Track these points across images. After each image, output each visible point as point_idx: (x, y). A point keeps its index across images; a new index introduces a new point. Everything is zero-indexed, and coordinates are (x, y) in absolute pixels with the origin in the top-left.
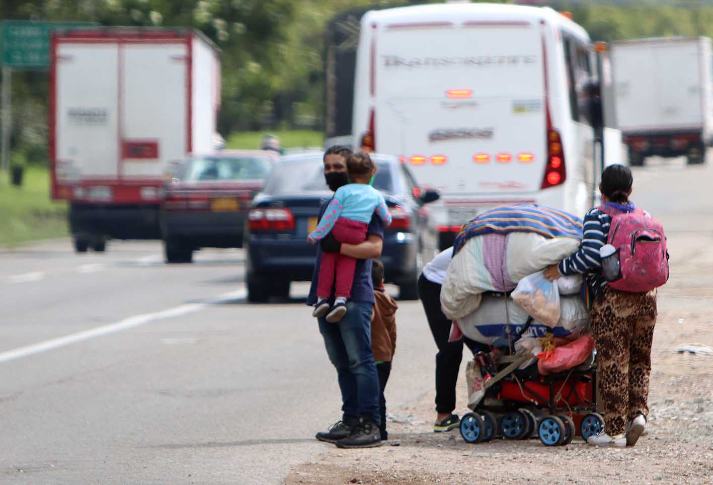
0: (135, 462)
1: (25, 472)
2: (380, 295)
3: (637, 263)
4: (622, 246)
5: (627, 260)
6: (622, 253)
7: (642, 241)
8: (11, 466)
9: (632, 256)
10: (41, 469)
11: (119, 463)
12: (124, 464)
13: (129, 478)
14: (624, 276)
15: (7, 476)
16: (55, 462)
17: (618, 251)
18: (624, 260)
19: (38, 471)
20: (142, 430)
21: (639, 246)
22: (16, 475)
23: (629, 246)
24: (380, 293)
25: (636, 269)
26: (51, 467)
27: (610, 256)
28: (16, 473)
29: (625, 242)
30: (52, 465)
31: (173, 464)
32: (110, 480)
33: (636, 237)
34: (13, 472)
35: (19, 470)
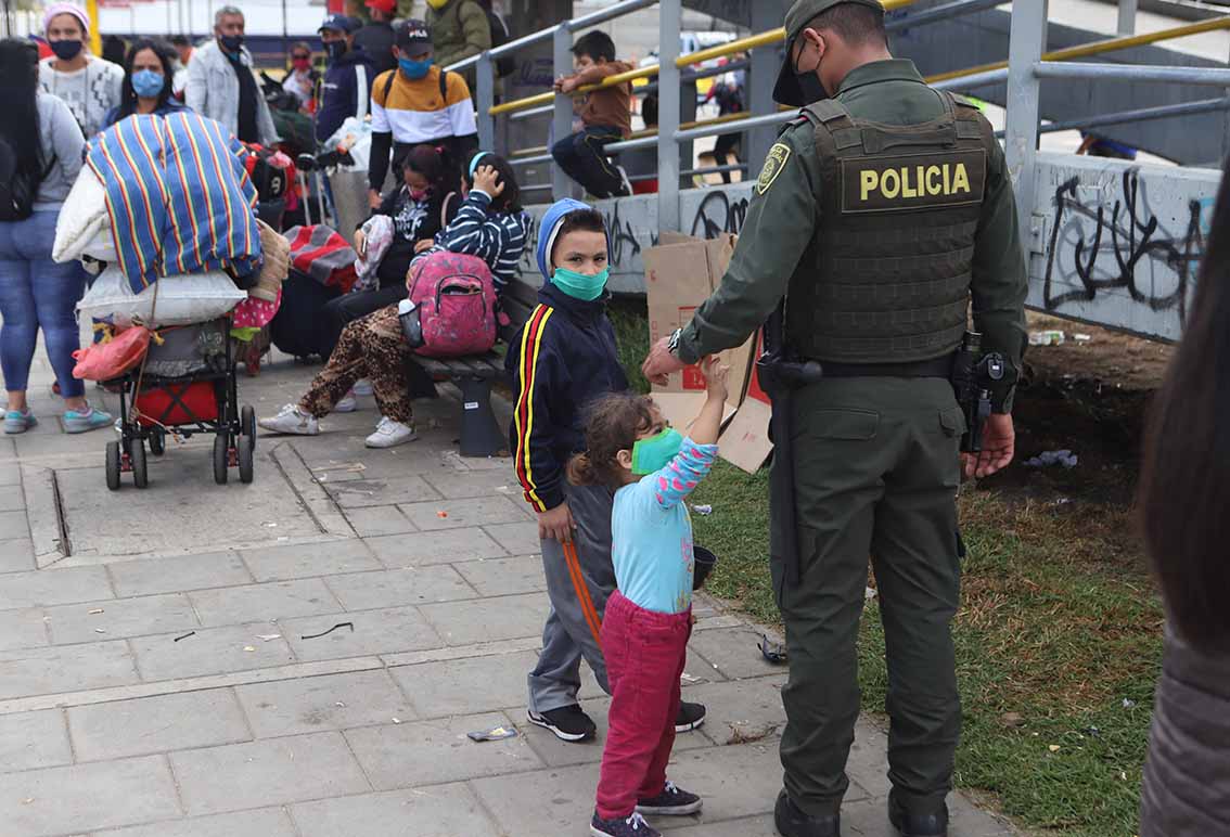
3: (443, 325)
4: (424, 300)
5: (430, 319)
6: (425, 310)
7: (452, 293)
9: (436, 315)
14: (428, 343)
17: (419, 306)
18: (427, 319)
21: (446, 301)
23: (433, 299)
25: (443, 333)
27: (407, 314)
29: (427, 293)
33: (443, 287)
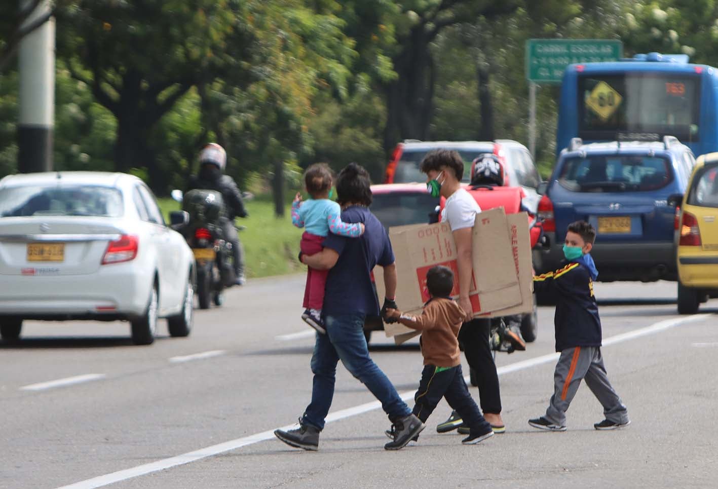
0: (676, 461)
1: (570, 471)
2: (450, 303)
8: (557, 466)
10: (586, 468)
11: (661, 463)
12: (664, 463)
13: (672, 477)
15: (554, 475)
16: (599, 461)
19: (584, 470)
20: (680, 431)
22: (562, 475)
24: (449, 301)
26: (595, 466)
28: (562, 473)
30: (597, 465)
31: (713, 463)
32: (653, 479)
34: (559, 471)
35: (565, 469)
